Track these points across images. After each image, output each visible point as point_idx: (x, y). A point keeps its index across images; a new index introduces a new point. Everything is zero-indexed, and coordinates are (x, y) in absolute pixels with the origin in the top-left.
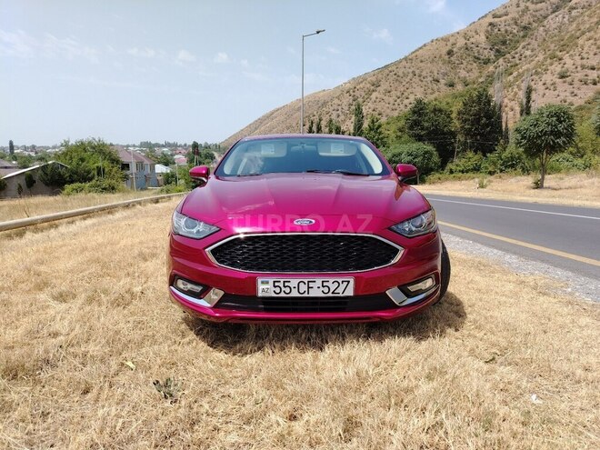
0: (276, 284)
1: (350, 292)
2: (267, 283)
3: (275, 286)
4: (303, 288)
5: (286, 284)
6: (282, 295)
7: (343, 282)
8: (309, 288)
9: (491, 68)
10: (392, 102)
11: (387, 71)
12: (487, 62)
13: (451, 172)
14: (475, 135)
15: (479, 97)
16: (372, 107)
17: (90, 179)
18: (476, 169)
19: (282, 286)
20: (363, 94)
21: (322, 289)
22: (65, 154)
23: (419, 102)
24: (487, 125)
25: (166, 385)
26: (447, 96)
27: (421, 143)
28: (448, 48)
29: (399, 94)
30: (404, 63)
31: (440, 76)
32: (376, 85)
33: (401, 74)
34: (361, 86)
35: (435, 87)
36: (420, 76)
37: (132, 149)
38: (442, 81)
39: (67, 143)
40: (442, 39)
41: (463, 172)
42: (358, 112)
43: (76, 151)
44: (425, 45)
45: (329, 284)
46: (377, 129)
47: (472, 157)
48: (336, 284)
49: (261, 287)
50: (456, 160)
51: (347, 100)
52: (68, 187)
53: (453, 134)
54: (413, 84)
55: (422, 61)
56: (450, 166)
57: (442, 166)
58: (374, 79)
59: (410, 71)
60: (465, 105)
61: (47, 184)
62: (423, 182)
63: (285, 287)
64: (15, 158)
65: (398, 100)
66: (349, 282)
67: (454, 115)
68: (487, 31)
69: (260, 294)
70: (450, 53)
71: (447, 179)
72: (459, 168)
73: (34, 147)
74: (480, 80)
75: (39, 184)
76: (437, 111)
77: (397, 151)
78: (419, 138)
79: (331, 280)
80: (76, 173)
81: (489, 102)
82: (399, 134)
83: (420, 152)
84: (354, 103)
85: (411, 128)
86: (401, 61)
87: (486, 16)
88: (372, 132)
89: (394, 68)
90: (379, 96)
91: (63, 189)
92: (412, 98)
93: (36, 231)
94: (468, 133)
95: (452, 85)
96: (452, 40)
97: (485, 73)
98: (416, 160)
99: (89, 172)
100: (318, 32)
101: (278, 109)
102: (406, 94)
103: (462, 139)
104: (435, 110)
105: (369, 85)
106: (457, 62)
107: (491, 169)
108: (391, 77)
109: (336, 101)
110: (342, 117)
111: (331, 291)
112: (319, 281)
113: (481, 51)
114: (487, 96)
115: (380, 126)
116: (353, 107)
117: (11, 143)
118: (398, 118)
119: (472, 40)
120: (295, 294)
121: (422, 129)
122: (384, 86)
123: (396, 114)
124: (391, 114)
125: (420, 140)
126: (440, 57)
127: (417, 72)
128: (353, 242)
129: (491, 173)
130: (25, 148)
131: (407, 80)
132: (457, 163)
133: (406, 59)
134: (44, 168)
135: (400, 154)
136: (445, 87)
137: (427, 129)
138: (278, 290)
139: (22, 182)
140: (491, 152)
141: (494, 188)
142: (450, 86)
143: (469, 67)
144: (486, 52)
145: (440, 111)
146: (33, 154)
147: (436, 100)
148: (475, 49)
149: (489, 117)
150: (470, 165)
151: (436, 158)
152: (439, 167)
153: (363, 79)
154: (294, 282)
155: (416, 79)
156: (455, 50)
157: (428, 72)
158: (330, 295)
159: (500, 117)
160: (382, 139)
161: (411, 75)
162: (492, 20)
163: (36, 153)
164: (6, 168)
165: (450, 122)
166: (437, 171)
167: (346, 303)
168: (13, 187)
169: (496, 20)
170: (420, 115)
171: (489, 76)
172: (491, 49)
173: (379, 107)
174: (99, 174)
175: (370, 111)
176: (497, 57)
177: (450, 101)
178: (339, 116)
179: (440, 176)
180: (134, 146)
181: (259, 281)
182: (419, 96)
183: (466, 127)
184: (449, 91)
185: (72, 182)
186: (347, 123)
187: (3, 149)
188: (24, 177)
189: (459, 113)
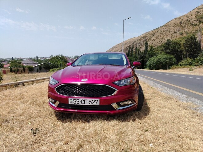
0: (74, 100)
1: (98, 104)
2: (72, 100)
3: (74, 101)
4: (83, 102)
5: (78, 100)
6: (76, 104)
7: (96, 100)
8: (85, 102)
9: (197, 27)
10: (159, 41)
11: (157, 30)
12: (196, 25)
13: (181, 65)
14: (190, 52)
15: (192, 38)
16: (152, 42)
17: (58, 67)
18: (190, 64)
19: (76, 101)
20: (148, 38)
21: (89, 102)
22: (51, 59)
23: (168, 40)
24: (195, 48)
25: (36, 130)
26: (180, 38)
27: (169, 55)
28: (181, 21)
29: (162, 38)
30: (164, 27)
31: (177, 31)
32: (153, 35)
33: (162, 31)
34: (148, 35)
35: (175, 35)
36: (169, 31)
37: (72, 58)
38: (178, 33)
39: (52, 56)
40: (178, 18)
41: (185, 65)
42: (146, 44)
43: (55, 59)
44: (171, 21)
45: (91, 101)
46: (153, 50)
47: (189, 60)
48: (94, 101)
49: (70, 101)
50: (183, 61)
51: (142, 40)
52: (51, 70)
53: (181, 51)
54: (167, 34)
55: (170, 26)
56: (180, 63)
57: (177, 63)
58: (152, 33)
59: (166, 30)
60: (186, 41)
61: (45, 69)
62: (169, 68)
63: (77, 101)
64: (38, 61)
65: (161, 40)
66: (98, 100)
67: (182, 45)
68: (196, 14)
69: (70, 103)
70: (181, 23)
71: (179, 68)
72: (183, 64)
73: (43, 57)
74: (193, 32)
75: (43, 69)
76: (175, 43)
77: (159, 58)
78: (168, 53)
79: (92, 100)
80: (54, 65)
81: (195, 40)
82: (161, 52)
83: (168, 58)
84: (145, 41)
85: (165, 49)
86: (162, 26)
87: (195, 9)
88: (151, 51)
89: (160, 29)
90: (154, 39)
91: (50, 70)
92: (166, 39)
93: (37, 83)
94: (187, 51)
95: (182, 34)
96: (182, 18)
97: (195, 29)
98: (167, 61)
99: (57, 65)
100: (129, 18)
101: (119, 44)
102: (164, 38)
103: (185, 53)
104: (174, 43)
105: (150, 35)
106: (184, 26)
107: (196, 64)
108: (159, 32)
109: (139, 41)
110: (141, 46)
111: (92, 103)
112: (88, 100)
113: (193, 21)
114: (194, 38)
115: (154, 49)
116: (145, 43)
117: (37, 56)
118: (161, 46)
119: (189, 18)
120: (80, 104)
121: (170, 50)
122: (156, 35)
123: (160, 45)
124: (158, 45)
125: (168, 54)
126: (177, 24)
127: (168, 30)
128: (100, 87)
129: (196, 66)
130: (41, 58)
131: (165, 33)
132: (183, 62)
133: (164, 26)
134: (45, 64)
135: (161, 59)
136: (179, 35)
137: (171, 49)
138: (75, 102)
139: (38, 68)
140: (196, 58)
141: (196, 71)
142: (181, 34)
143: (188, 27)
144: (195, 22)
145: (176, 43)
146: (43, 60)
147: (175, 39)
148: (191, 21)
149: (195, 45)
150: (188, 62)
151: (174, 60)
152: (176, 63)
153: (148, 33)
154: (80, 100)
155: (168, 33)
156: (183, 22)
157: (173, 29)
158: (92, 104)
159: (200, 45)
160: (155, 53)
161: (166, 31)
162: (198, 10)
163: (44, 59)
164: (35, 64)
165: (180, 47)
166: (175, 65)
167: (97, 108)
168: (36, 69)
169: (199, 10)
170: (168, 45)
171: (196, 30)
172: (197, 21)
173: (154, 42)
174: (60, 66)
175: (151, 44)
176: (200, 24)
177: (181, 40)
178: (139, 46)
179: (176, 66)
180: (73, 57)
181: (69, 99)
182: (169, 38)
183: (186, 49)
184: (181, 36)
185: (52, 68)
186: (142, 48)
187: (35, 58)
188: (39, 67)
189: (184, 44)
